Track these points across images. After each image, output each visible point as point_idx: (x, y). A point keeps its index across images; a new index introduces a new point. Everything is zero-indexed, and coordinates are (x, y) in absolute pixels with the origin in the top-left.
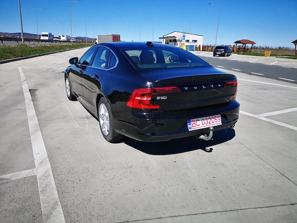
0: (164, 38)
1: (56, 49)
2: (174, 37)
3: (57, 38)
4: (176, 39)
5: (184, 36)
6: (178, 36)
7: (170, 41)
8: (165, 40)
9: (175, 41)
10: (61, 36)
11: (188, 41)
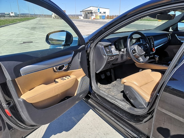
0: (83, 11)
1: (10, 22)
2: (91, 10)
3: (8, 14)
4: (93, 11)
5: (99, 9)
6: (93, 9)
7: (88, 13)
8: (84, 13)
9: (92, 13)
10: (11, 13)
11: (100, 13)
